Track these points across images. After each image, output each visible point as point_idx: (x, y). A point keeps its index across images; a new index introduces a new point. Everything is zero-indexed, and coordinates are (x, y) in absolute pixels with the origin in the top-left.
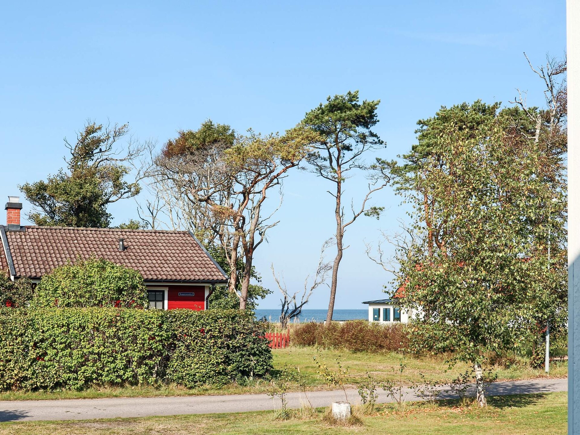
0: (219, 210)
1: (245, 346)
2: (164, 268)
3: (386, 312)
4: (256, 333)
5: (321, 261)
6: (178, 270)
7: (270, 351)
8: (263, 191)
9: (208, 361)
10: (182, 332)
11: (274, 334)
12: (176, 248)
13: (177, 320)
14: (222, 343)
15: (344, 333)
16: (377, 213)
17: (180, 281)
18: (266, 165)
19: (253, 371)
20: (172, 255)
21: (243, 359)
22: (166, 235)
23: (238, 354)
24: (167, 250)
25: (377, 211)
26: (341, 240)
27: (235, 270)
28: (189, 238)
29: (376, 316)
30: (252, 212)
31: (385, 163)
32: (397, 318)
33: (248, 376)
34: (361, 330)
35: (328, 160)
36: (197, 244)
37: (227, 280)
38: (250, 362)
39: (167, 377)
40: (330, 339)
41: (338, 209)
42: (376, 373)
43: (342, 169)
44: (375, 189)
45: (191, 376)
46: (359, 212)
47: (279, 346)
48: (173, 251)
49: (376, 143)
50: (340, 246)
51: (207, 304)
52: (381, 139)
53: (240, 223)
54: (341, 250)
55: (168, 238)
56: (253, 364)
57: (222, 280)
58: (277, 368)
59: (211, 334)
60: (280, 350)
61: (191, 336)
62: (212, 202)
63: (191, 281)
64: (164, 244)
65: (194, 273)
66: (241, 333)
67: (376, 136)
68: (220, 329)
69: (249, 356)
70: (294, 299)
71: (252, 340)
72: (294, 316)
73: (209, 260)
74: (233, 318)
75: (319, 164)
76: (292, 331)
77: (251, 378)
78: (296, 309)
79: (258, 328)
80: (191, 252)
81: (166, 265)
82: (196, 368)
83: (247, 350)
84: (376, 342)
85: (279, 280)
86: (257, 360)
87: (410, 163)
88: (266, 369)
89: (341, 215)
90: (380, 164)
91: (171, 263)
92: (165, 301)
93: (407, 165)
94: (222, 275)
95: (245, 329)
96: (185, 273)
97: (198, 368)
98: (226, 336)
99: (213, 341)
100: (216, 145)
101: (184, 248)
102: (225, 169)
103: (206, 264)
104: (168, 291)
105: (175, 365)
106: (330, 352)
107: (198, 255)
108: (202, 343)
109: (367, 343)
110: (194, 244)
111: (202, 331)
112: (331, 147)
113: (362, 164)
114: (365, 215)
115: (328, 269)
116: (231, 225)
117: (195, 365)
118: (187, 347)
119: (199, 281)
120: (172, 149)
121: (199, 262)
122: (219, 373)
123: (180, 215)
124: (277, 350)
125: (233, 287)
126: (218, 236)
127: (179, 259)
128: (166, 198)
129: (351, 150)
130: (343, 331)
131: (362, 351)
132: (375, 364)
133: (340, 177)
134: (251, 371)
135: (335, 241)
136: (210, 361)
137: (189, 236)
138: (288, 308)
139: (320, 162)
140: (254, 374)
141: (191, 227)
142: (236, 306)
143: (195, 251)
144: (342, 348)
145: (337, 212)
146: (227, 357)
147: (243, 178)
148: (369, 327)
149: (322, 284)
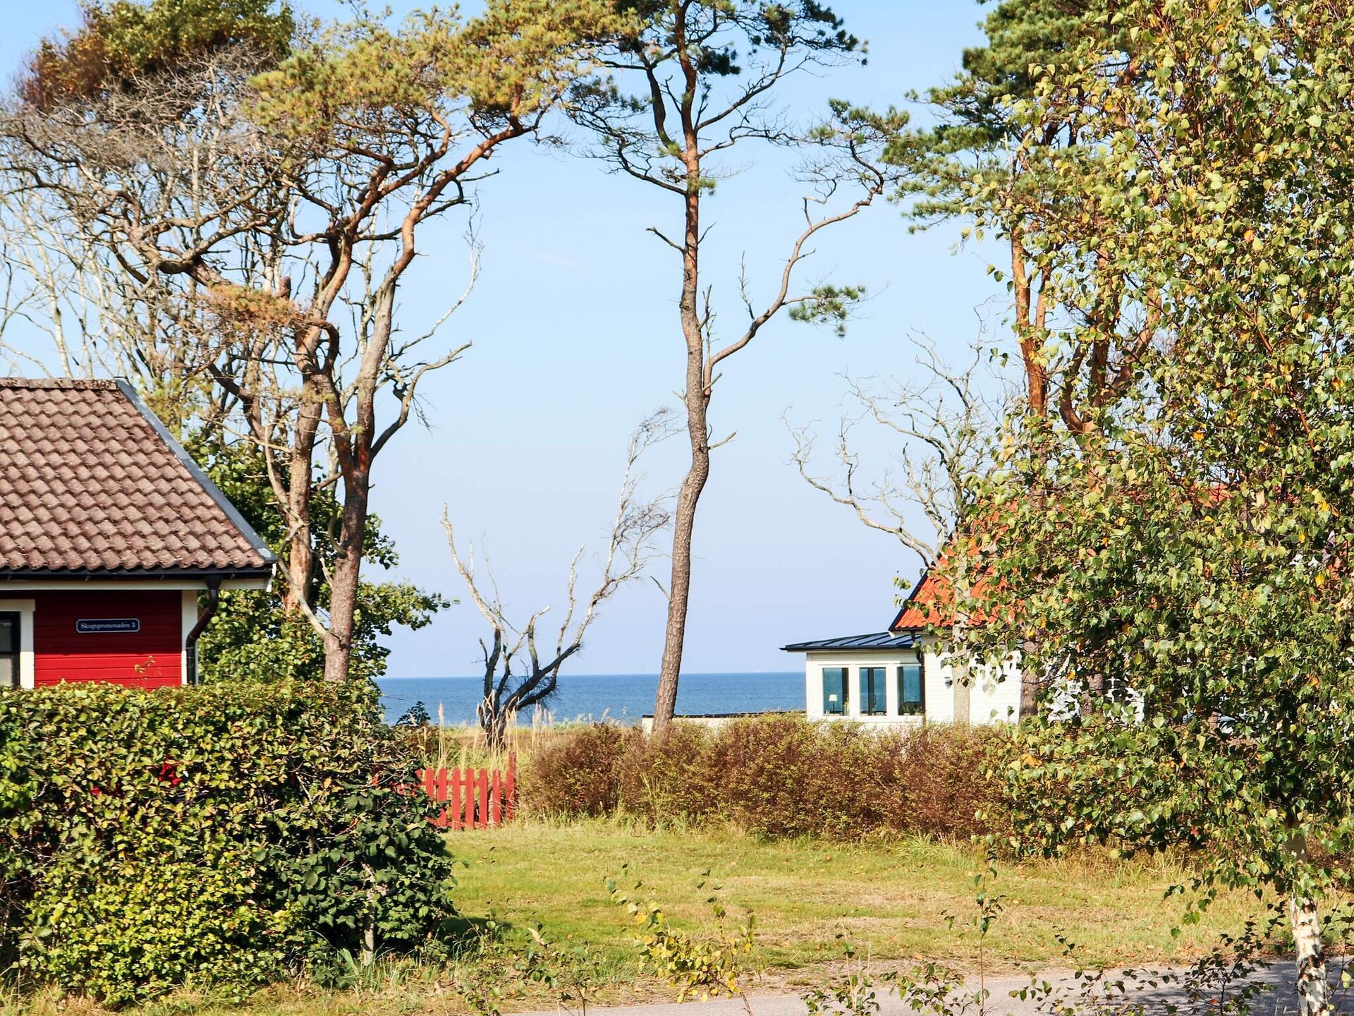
0: (234, 304)
1: (338, 828)
2: (15, 525)
3: (872, 680)
4: (383, 773)
5: (626, 496)
6: (74, 529)
7: (443, 843)
8: (407, 230)
9: (190, 891)
10: (84, 777)
11: (457, 773)
12: (65, 446)
13: (60, 729)
14: (249, 818)
15: (725, 764)
16: (837, 308)
17: (80, 574)
18: (414, 132)
19: (376, 928)
20: (50, 473)
21: (335, 880)
22: (26, 395)
23: (312, 859)
24: (28, 455)
25: (838, 300)
26: (703, 411)
27: (305, 530)
28: (117, 408)
29: (833, 698)
30: (364, 312)
31: (863, 118)
32: (914, 704)
33: (355, 949)
34: (791, 754)
35: (650, 108)
36: (148, 431)
37: (268, 565)
38: (361, 893)
39: (24, 962)
40: (674, 790)
41: (689, 296)
42: (858, 922)
43: (702, 146)
44: (829, 218)
45: (124, 955)
46: (770, 305)
47: (476, 818)
48: (56, 459)
49: (828, 44)
50: (698, 434)
51: (191, 663)
52: (849, 29)
53: (319, 352)
54: (703, 450)
55: (35, 408)
56: (372, 897)
57: (249, 565)
58: (469, 910)
59: (202, 782)
60: (479, 833)
61: (119, 793)
62: (213, 275)
63: (124, 572)
64: (20, 433)
65: (139, 542)
66: (324, 775)
67: (828, 16)
68: (236, 763)
69: (358, 868)
70: (531, 637)
71: (370, 802)
72: (531, 700)
73: (198, 489)
74: (292, 716)
75: (615, 124)
76: (524, 759)
77: (367, 957)
78: (539, 674)
79: (393, 753)
80: (125, 458)
81: (25, 514)
82: (146, 923)
83: (349, 846)
84: (852, 800)
85: (471, 569)
86: (390, 884)
87: (957, 121)
88: (428, 918)
89: (701, 316)
90: (844, 121)
91: (44, 505)
92: (23, 655)
93: (945, 128)
94: (246, 546)
95: (339, 759)
96: (101, 543)
97: (151, 922)
98: (266, 788)
99: (209, 810)
100: (222, 55)
101: (99, 446)
102: (257, 147)
103: (186, 504)
104: (37, 617)
105: (57, 914)
106: (672, 840)
107: (153, 471)
108: (165, 819)
109: (815, 803)
110: (136, 430)
111: (164, 772)
112: (661, 58)
113: (775, 128)
114: (794, 315)
115: (653, 523)
116: (286, 363)
117: (137, 909)
118: (105, 837)
119: (157, 573)
120: (53, 75)
121: (159, 500)
122: (239, 941)
123: (94, 329)
124: (469, 833)
125: (297, 594)
126: (240, 403)
127: (77, 487)
128: (39, 265)
129: (736, 71)
130: (721, 759)
131: (797, 832)
132: (850, 886)
133: (693, 174)
134: (366, 927)
135: (681, 415)
136: (202, 891)
137: (118, 400)
138: (508, 672)
139: (617, 117)
140: (378, 939)
141: (137, 370)
142: (311, 669)
143: (141, 458)
144: (718, 825)
145: (687, 308)
146: (271, 875)
147: (330, 180)
148: (818, 742)
149: (631, 579)
